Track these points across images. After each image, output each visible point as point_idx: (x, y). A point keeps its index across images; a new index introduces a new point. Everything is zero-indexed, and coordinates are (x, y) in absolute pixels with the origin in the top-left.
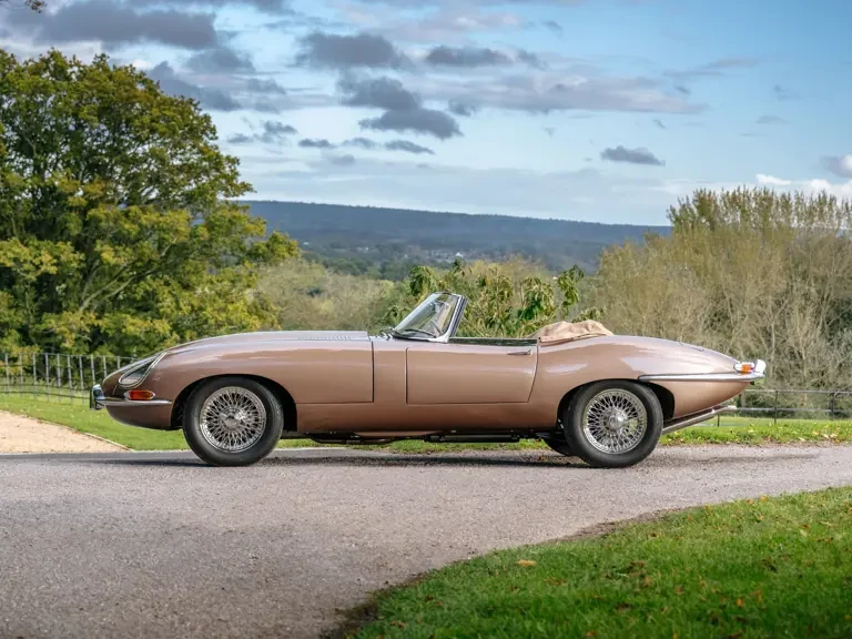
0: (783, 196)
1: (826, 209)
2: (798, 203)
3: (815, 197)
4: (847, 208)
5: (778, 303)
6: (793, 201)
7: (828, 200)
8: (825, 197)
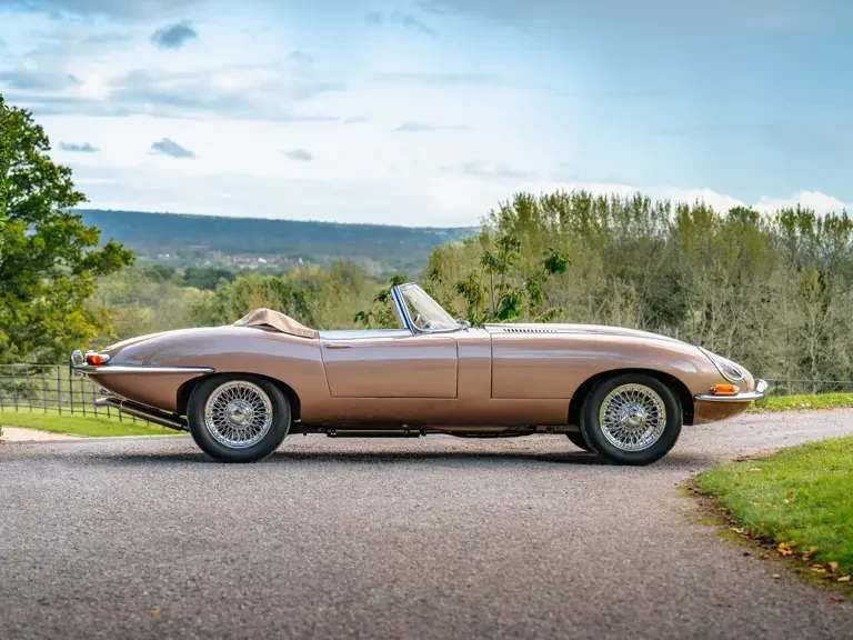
0: (601, 198)
1: (641, 210)
2: (614, 205)
3: (631, 199)
4: (661, 209)
5: (599, 302)
6: (610, 203)
7: (643, 200)
8: (640, 198)
